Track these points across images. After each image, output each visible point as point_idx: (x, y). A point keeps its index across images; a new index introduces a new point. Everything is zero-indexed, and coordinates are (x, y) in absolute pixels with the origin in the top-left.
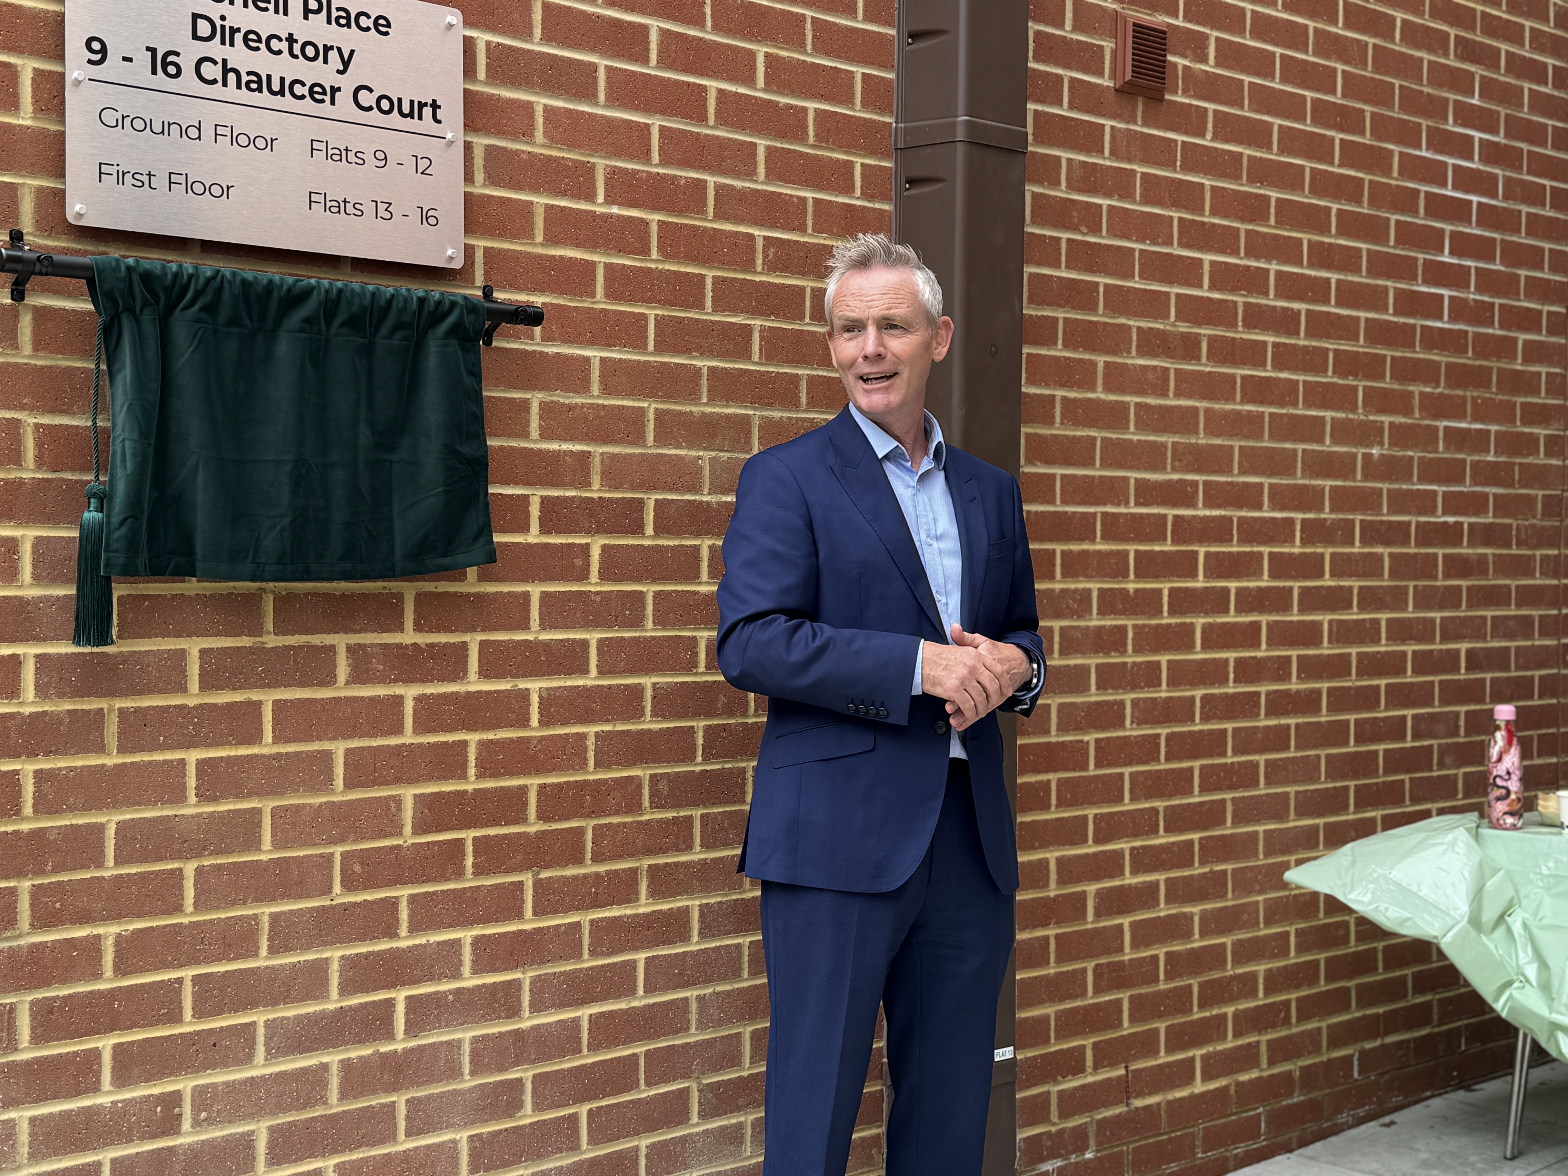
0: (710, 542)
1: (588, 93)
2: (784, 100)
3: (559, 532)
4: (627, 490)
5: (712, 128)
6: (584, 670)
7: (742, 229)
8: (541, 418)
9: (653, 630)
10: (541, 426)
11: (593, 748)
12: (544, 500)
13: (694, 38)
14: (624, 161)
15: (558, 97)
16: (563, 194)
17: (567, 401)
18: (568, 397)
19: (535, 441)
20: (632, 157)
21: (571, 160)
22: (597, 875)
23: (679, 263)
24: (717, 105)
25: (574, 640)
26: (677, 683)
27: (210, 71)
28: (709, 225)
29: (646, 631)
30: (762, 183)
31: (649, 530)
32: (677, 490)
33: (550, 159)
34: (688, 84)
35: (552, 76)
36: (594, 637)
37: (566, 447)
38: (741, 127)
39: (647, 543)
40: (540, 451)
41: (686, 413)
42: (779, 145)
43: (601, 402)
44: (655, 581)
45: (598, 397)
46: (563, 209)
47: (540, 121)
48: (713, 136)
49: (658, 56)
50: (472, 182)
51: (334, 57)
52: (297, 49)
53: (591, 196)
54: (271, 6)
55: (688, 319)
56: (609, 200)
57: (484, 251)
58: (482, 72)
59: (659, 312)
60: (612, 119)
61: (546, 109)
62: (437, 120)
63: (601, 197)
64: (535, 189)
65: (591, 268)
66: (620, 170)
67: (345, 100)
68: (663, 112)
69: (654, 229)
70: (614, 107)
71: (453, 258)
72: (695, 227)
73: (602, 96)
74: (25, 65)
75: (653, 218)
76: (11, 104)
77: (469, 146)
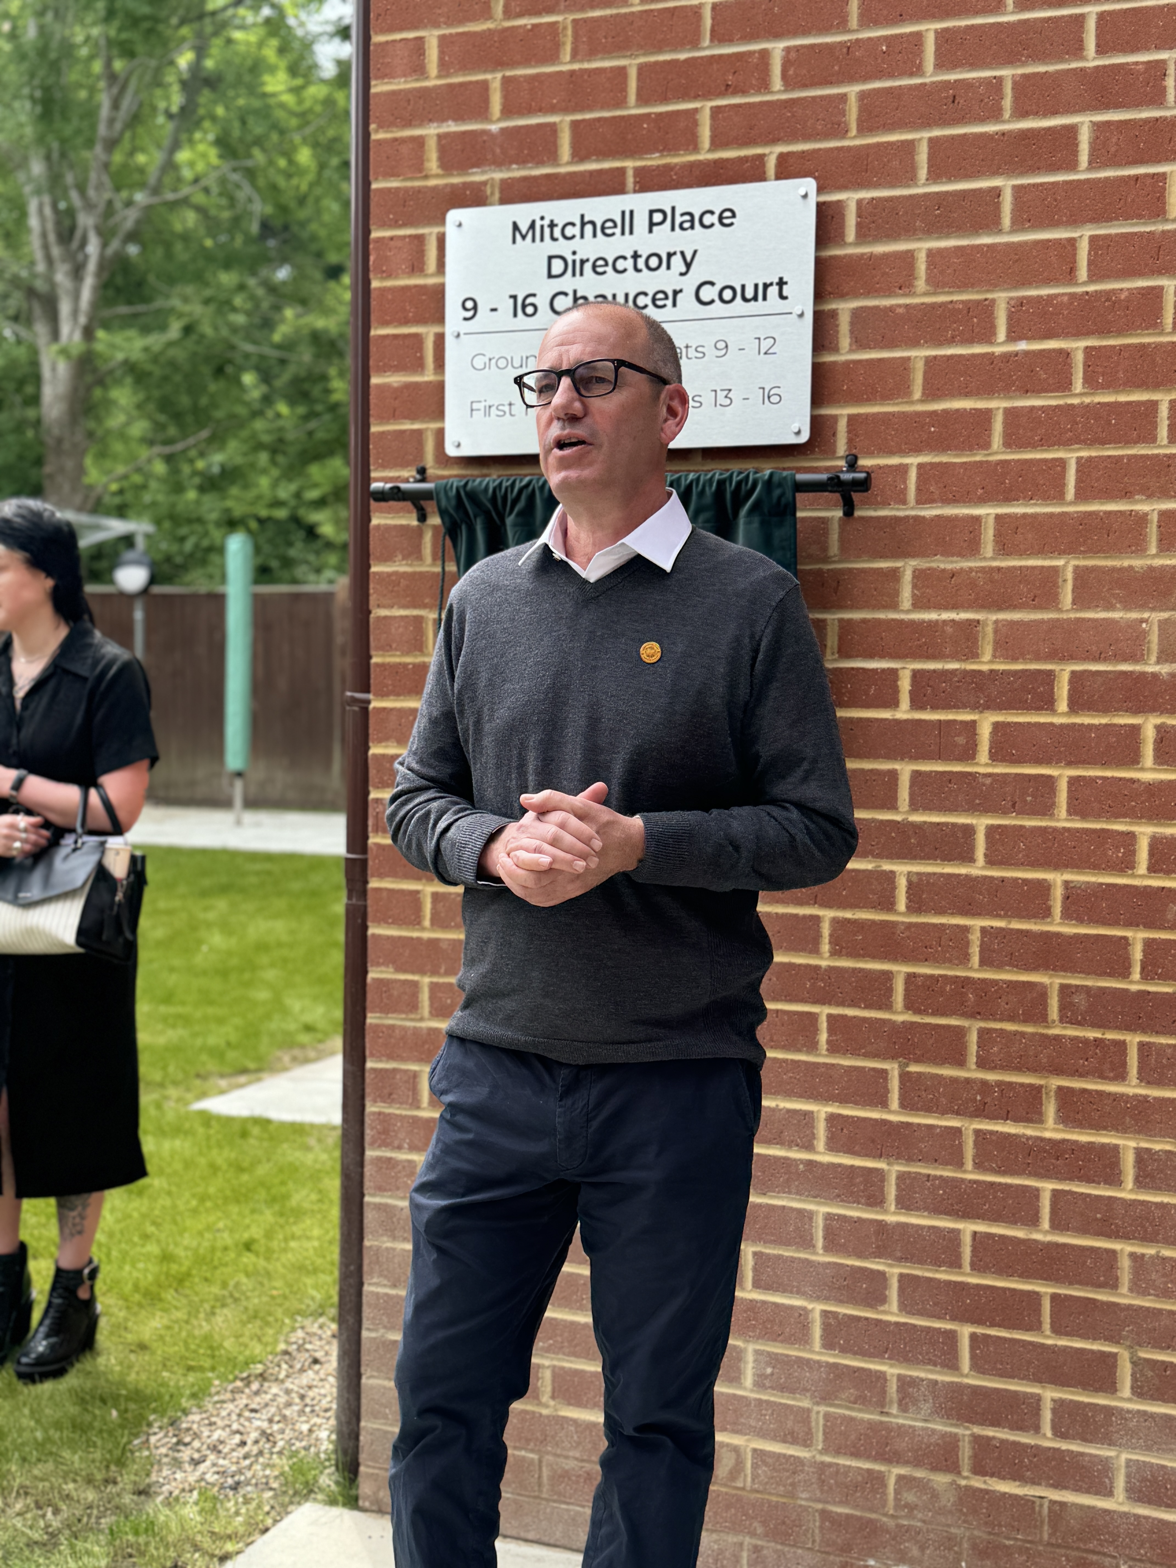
0: (1159, 721)
1: (992, 223)
3: (935, 708)
4: (1031, 661)
6: (968, 857)
8: (915, 586)
9: (1066, 820)
10: (914, 595)
11: (978, 943)
12: (916, 674)
13: (1146, 121)
14: (1037, 287)
15: (948, 236)
16: (951, 341)
17: (949, 566)
18: (952, 562)
19: (908, 612)
20: (1048, 282)
21: (962, 302)
22: (984, 1083)
23: (1117, 392)
25: (954, 825)
26: (1101, 884)
27: (561, 303)
28: (1165, 340)
29: (1058, 820)
31: (1063, 706)
32: (1106, 660)
33: (933, 306)
34: (1137, 177)
35: (939, 216)
36: (982, 823)
37: (946, 616)
39: (1057, 720)
40: (912, 622)
41: (1121, 570)
43: (995, 564)
44: (1070, 764)
45: (993, 559)
46: (949, 358)
47: (922, 267)
49: (1091, 155)
50: (836, 350)
51: (677, 261)
52: (641, 263)
53: (988, 336)
54: (618, 231)
55: (1130, 457)
56: (1013, 335)
57: (851, 419)
58: (851, 234)
59: (1084, 454)
60: (1021, 244)
61: (930, 253)
62: (782, 297)
63: (1002, 335)
64: (914, 343)
65: (985, 416)
66: (1030, 299)
67: (687, 299)
68: (1097, 218)
69: (1079, 359)
70: (1023, 230)
71: (798, 433)
72: (1143, 346)
73: (1006, 221)
74: (428, 332)
75: (1077, 346)
76: (418, 365)
77: (834, 314)
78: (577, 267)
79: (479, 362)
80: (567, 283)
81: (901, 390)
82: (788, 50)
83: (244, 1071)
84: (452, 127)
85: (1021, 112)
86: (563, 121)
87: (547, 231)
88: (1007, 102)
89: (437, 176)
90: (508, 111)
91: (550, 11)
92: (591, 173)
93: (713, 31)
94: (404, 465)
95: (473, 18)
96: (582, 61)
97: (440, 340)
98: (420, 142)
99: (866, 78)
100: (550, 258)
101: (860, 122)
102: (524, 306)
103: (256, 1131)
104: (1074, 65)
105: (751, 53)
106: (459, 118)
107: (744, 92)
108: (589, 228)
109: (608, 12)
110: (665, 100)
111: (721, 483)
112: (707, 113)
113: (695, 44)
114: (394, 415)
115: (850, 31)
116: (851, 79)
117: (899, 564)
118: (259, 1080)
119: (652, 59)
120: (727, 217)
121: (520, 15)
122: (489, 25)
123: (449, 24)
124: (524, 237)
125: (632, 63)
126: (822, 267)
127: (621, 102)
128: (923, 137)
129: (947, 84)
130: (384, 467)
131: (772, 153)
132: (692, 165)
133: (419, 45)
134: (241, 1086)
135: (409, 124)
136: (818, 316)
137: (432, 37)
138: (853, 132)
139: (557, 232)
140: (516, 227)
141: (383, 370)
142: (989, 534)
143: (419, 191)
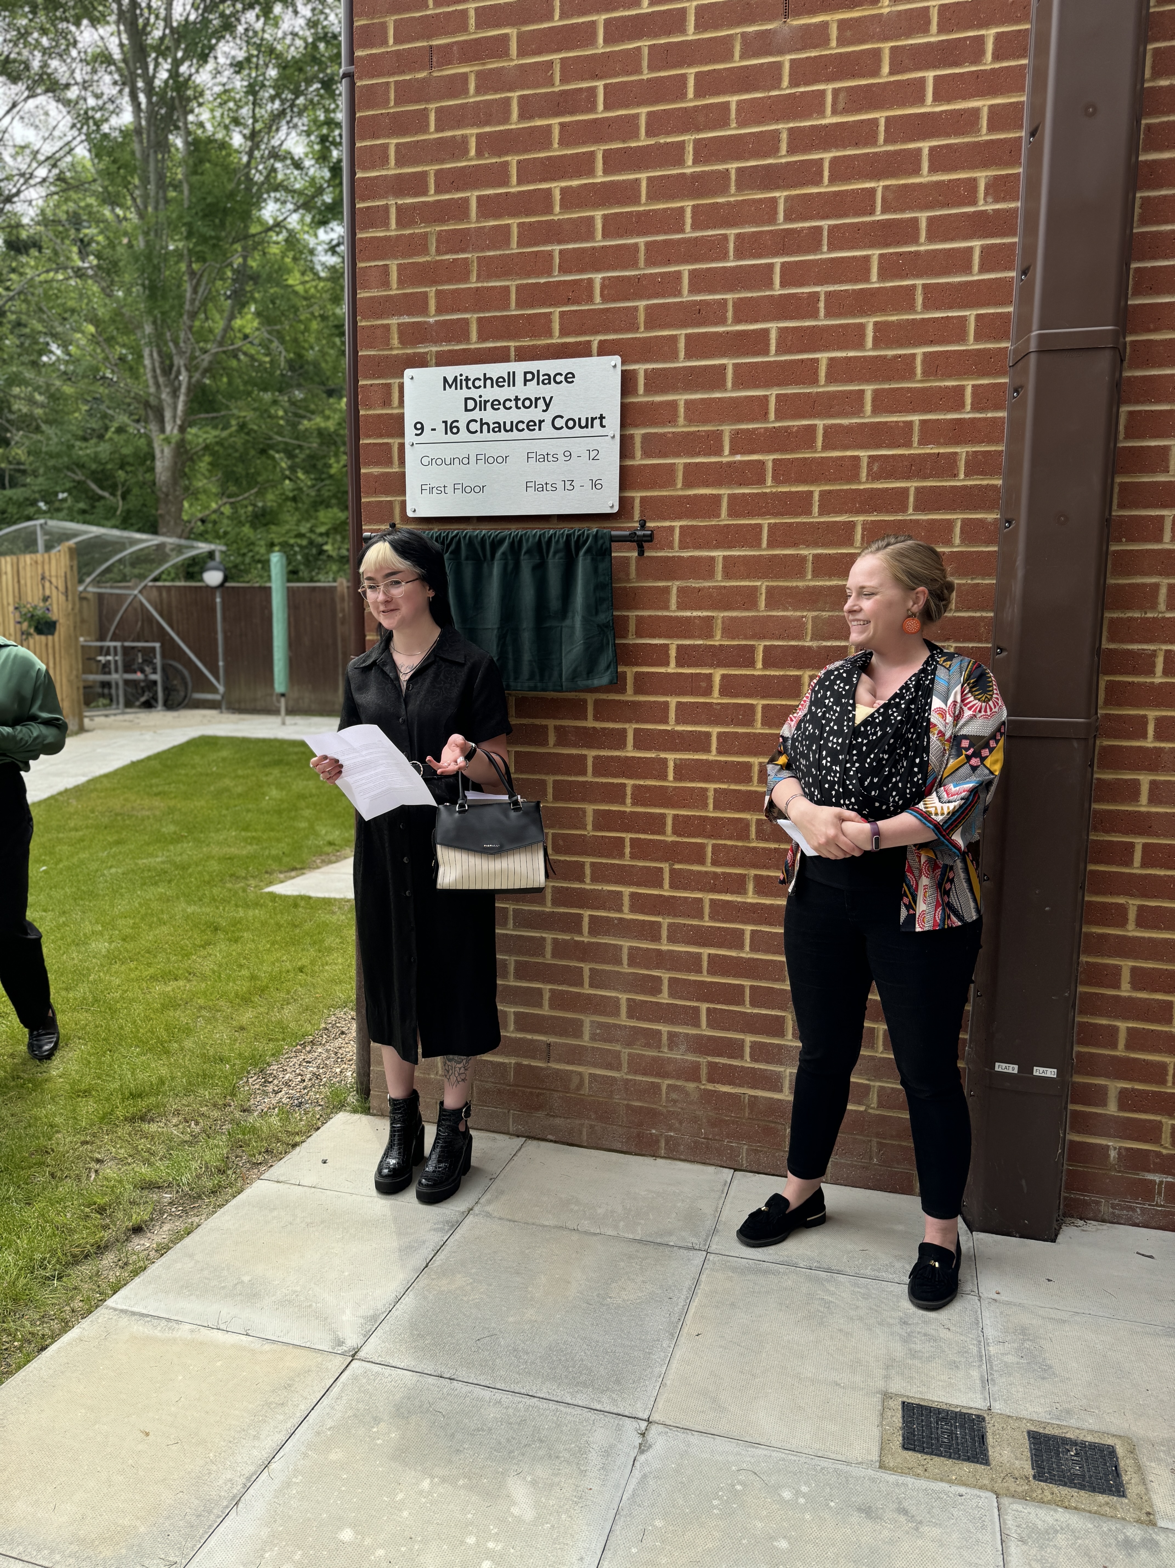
1: (720, 385)
2: (890, 353)
3: (689, 666)
4: (742, 640)
5: (823, 386)
6: (707, 750)
7: (849, 453)
8: (678, 596)
10: (678, 602)
11: (713, 797)
12: (679, 647)
13: (808, 327)
14: (746, 424)
15: (696, 391)
16: (698, 454)
17: (697, 585)
18: (699, 583)
19: (674, 611)
20: (753, 420)
21: (704, 431)
22: (715, 873)
23: (790, 486)
24: (828, 369)
25: (700, 732)
27: (474, 426)
28: (817, 455)
29: (756, 729)
30: (869, 417)
31: (759, 665)
32: (784, 639)
33: (688, 433)
34: (802, 361)
35: (691, 380)
36: (715, 730)
37: (696, 614)
38: (850, 381)
39: (757, 673)
40: (677, 617)
41: (792, 588)
42: (887, 386)
43: (721, 584)
44: (763, 697)
45: (721, 581)
46: (697, 464)
47: (682, 410)
48: (823, 392)
49: (777, 347)
50: (633, 457)
51: (541, 403)
52: (520, 404)
53: (719, 452)
54: (506, 384)
55: (797, 523)
56: (733, 452)
57: (642, 498)
58: (641, 389)
59: (772, 521)
60: (737, 398)
61: (687, 402)
62: (602, 426)
63: (727, 451)
64: (677, 455)
65: (717, 498)
66: (742, 430)
67: (547, 426)
68: (779, 384)
69: (770, 465)
70: (739, 389)
71: (612, 507)
72: (805, 458)
73: (729, 384)
74: (395, 442)
75: (769, 458)
76: (389, 462)
77: (632, 437)
78: (482, 405)
79: (425, 461)
80: (477, 414)
81: (670, 482)
82: (603, 279)
83: (294, 869)
84: (406, 319)
85: (737, 320)
86: (472, 317)
87: (464, 383)
88: (730, 314)
89: (398, 348)
90: (439, 311)
91: (463, 251)
92: (490, 348)
93: (560, 266)
94: (382, 522)
95: (418, 254)
96: (482, 282)
97: (402, 447)
98: (387, 327)
99: (649, 297)
100: (466, 399)
101: (646, 323)
102: (451, 428)
103: (302, 903)
104: (767, 293)
105: (581, 280)
106: (410, 314)
107: (579, 303)
108: (488, 382)
109: (498, 253)
110: (532, 307)
111: (569, 536)
112: (557, 314)
113: (549, 273)
114: (375, 493)
115: (639, 269)
116: (641, 297)
117: (670, 584)
118: (303, 874)
119: (525, 282)
120: (569, 378)
121: (446, 253)
122: (428, 259)
123: (403, 258)
124: (450, 387)
125: (513, 284)
126: (625, 409)
127: (507, 307)
128: (682, 332)
129: (695, 302)
130: (370, 523)
131: (596, 340)
132: (549, 345)
133: (386, 269)
134: (294, 878)
135: (381, 317)
136: (622, 437)
137: (393, 265)
138: (642, 329)
139: (470, 384)
140: (445, 380)
141: (368, 464)
142: (719, 567)
143: (387, 357)
